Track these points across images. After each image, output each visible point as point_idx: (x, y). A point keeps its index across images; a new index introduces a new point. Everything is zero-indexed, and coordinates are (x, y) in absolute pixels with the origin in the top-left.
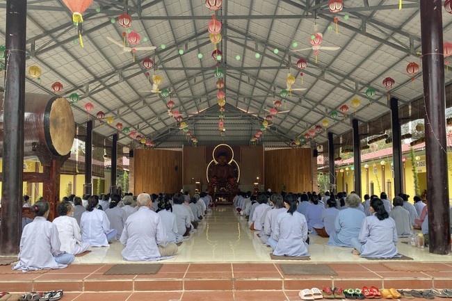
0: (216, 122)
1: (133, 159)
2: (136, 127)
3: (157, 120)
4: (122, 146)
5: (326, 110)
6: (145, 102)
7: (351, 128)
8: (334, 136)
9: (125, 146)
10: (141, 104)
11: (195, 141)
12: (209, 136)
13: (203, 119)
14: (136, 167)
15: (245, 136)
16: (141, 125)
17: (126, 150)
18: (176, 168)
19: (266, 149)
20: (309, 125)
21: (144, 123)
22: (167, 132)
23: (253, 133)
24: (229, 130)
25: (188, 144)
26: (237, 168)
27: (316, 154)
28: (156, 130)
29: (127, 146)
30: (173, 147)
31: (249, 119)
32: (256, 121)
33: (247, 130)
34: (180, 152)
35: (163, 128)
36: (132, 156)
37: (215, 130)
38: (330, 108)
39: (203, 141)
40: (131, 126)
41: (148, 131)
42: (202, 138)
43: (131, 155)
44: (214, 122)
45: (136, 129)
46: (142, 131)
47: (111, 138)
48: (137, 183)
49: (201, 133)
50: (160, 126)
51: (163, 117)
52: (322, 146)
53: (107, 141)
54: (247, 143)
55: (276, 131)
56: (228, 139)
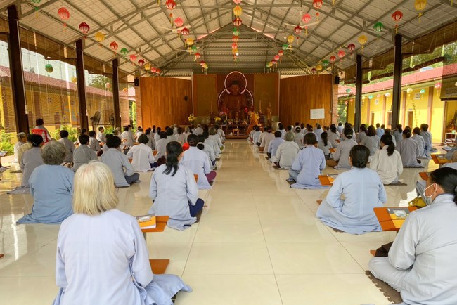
0: (228, 45)
1: (139, 88)
2: (138, 49)
3: (160, 41)
4: (126, 74)
5: (365, 23)
6: (143, 15)
7: (393, 45)
8: (363, 59)
9: (129, 74)
10: (138, 17)
11: (205, 66)
12: (220, 62)
13: (213, 42)
14: (142, 96)
15: (259, 62)
16: (143, 48)
17: (131, 79)
18: (186, 99)
19: (282, 77)
20: (336, 46)
21: (147, 46)
22: (175, 57)
23: (270, 58)
24: (242, 55)
25: (197, 71)
26: (251, 99)
27: (337, 81)
28: (162, 56)
29: (131, 74)
30: (182, 76)
31: (266, 42)
32: (273, 44)
33: (262, 55)
34: (189, 81)
35: (169, 54)
36: (138, 85)
37: (227, 55)
38: (369, 20)
39: (214, 68)
40: (132, 48)
41: (152, 55)
42: (213, 65)
43: (137, 83)
44: (225, 45)
45: (137, 52)
46: (145, 55)
47: (111, 63)
48: (145, 115)
49: (211, 59)
50: (165, 50)
51: (168, 37)
52: (344, 72)
53: (107, 66)
54: (262, 70)
55: (294, 55)
56: (241, 66)
